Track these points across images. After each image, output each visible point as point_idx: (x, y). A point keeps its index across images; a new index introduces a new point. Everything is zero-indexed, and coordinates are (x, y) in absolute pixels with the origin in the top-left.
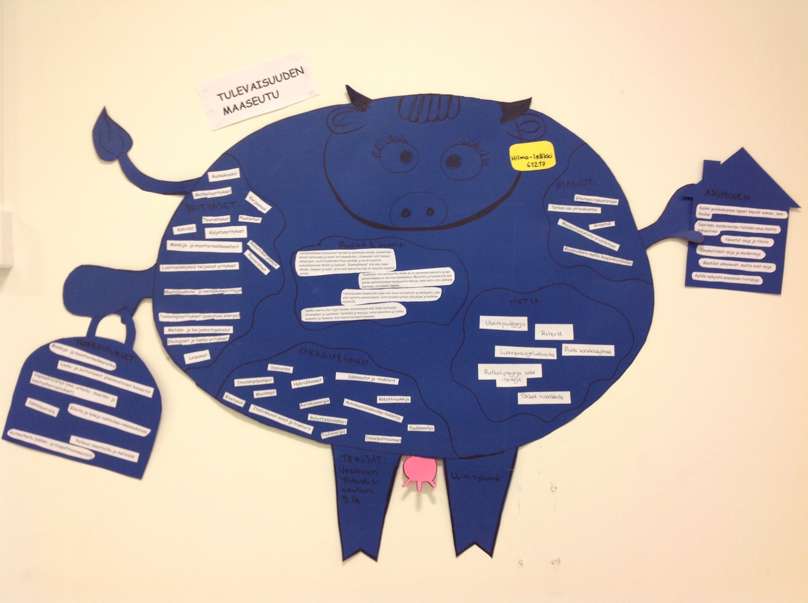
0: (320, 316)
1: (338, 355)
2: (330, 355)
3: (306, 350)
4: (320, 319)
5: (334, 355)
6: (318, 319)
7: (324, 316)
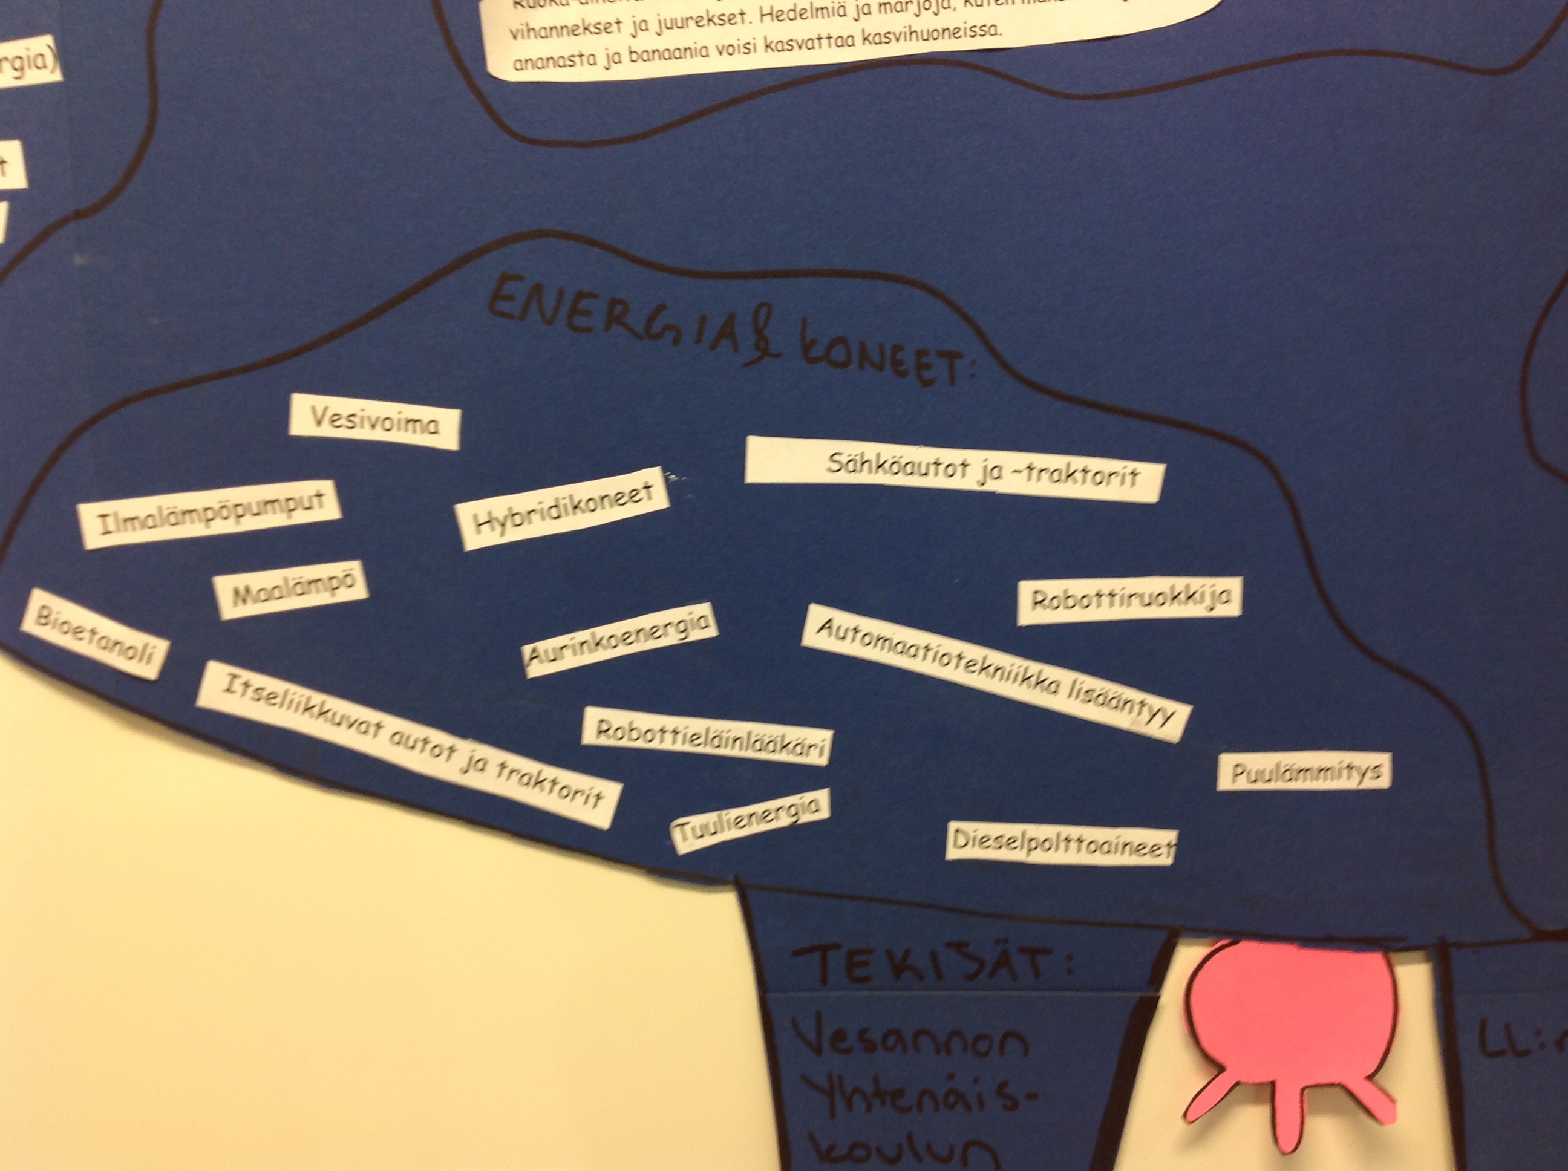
0: (619, 41)
1: (755, 319)
2: (703, 319)
3: (537, 290)
4: (614, 59)
5: (731, 317)
6: (602, 61)
7: (647, 41)
